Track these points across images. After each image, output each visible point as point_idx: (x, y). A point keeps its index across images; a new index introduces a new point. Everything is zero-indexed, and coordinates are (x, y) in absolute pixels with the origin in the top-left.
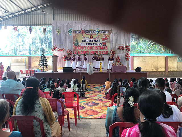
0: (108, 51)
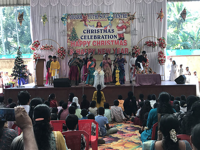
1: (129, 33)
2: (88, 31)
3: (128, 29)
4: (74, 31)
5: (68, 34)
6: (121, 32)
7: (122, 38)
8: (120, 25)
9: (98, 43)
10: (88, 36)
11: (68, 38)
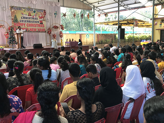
0: (44, 29)
1: (45, 20)
2: (24, 18)
3: (44, 18)
4: (15, 17)
5: (12, 18)
6: (41, 20)
7: (41, 23)
8: (40, 16)
9: (29, 25)
10: (24, 20)
11: (13, 21)
